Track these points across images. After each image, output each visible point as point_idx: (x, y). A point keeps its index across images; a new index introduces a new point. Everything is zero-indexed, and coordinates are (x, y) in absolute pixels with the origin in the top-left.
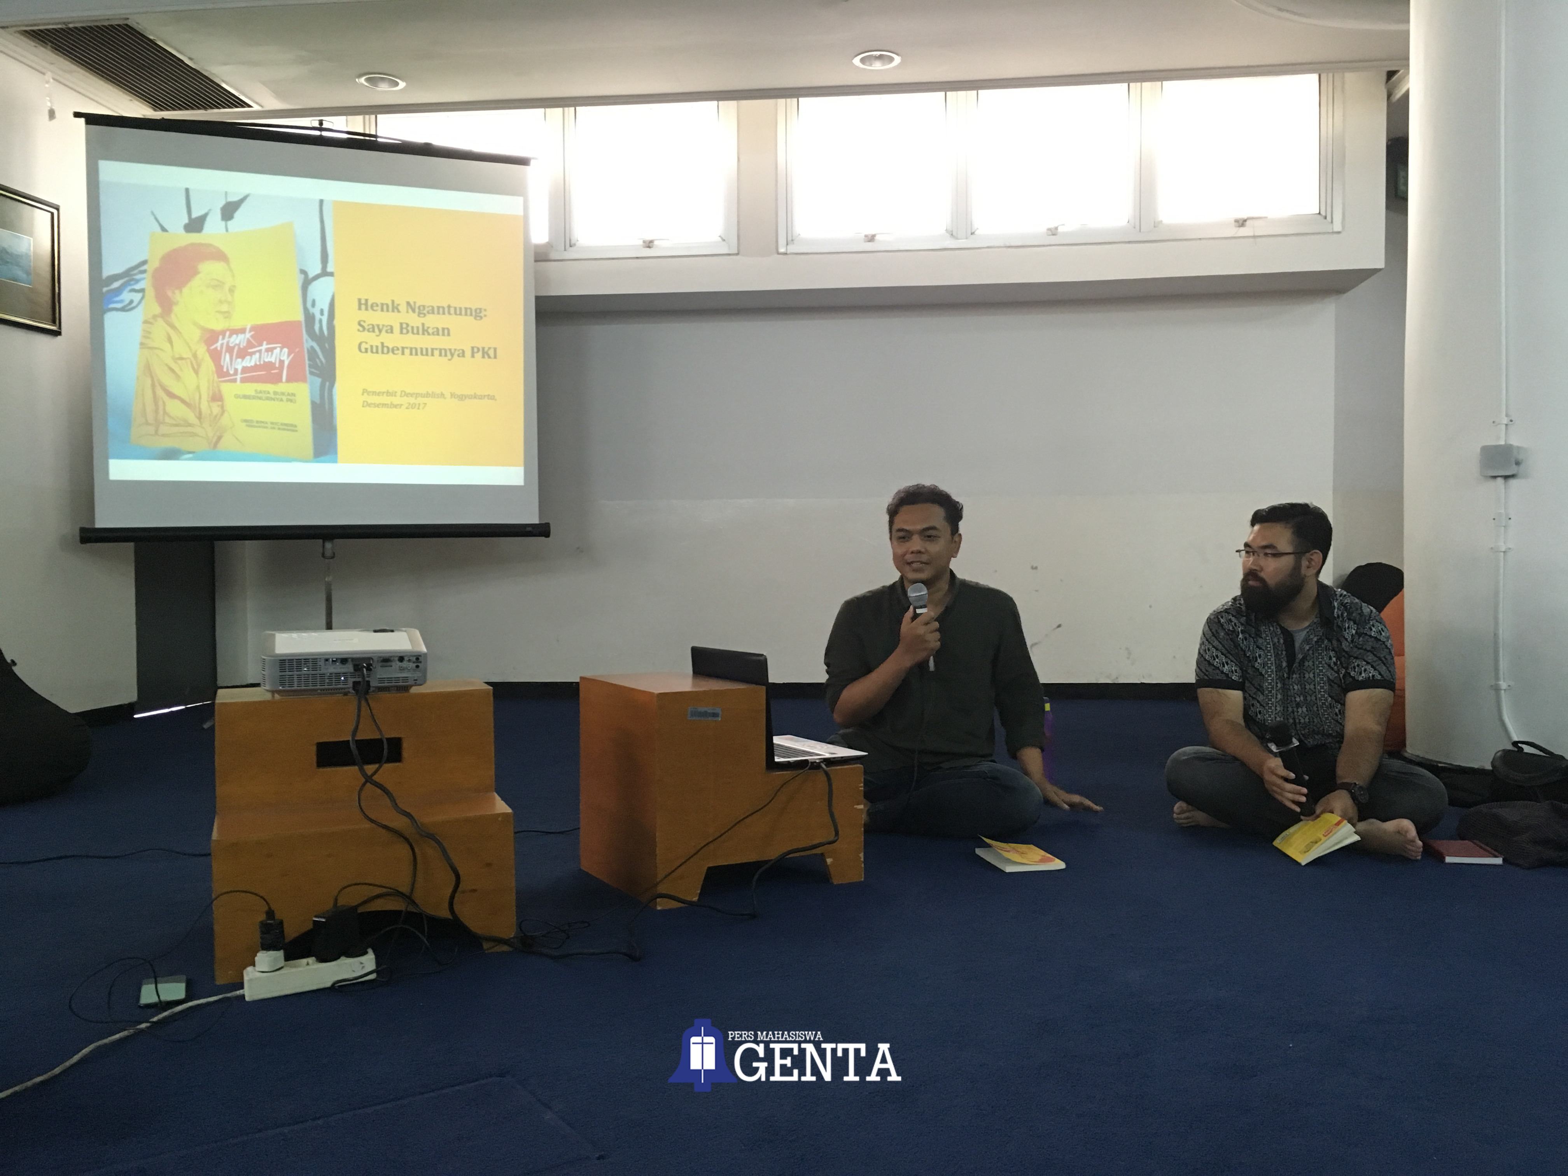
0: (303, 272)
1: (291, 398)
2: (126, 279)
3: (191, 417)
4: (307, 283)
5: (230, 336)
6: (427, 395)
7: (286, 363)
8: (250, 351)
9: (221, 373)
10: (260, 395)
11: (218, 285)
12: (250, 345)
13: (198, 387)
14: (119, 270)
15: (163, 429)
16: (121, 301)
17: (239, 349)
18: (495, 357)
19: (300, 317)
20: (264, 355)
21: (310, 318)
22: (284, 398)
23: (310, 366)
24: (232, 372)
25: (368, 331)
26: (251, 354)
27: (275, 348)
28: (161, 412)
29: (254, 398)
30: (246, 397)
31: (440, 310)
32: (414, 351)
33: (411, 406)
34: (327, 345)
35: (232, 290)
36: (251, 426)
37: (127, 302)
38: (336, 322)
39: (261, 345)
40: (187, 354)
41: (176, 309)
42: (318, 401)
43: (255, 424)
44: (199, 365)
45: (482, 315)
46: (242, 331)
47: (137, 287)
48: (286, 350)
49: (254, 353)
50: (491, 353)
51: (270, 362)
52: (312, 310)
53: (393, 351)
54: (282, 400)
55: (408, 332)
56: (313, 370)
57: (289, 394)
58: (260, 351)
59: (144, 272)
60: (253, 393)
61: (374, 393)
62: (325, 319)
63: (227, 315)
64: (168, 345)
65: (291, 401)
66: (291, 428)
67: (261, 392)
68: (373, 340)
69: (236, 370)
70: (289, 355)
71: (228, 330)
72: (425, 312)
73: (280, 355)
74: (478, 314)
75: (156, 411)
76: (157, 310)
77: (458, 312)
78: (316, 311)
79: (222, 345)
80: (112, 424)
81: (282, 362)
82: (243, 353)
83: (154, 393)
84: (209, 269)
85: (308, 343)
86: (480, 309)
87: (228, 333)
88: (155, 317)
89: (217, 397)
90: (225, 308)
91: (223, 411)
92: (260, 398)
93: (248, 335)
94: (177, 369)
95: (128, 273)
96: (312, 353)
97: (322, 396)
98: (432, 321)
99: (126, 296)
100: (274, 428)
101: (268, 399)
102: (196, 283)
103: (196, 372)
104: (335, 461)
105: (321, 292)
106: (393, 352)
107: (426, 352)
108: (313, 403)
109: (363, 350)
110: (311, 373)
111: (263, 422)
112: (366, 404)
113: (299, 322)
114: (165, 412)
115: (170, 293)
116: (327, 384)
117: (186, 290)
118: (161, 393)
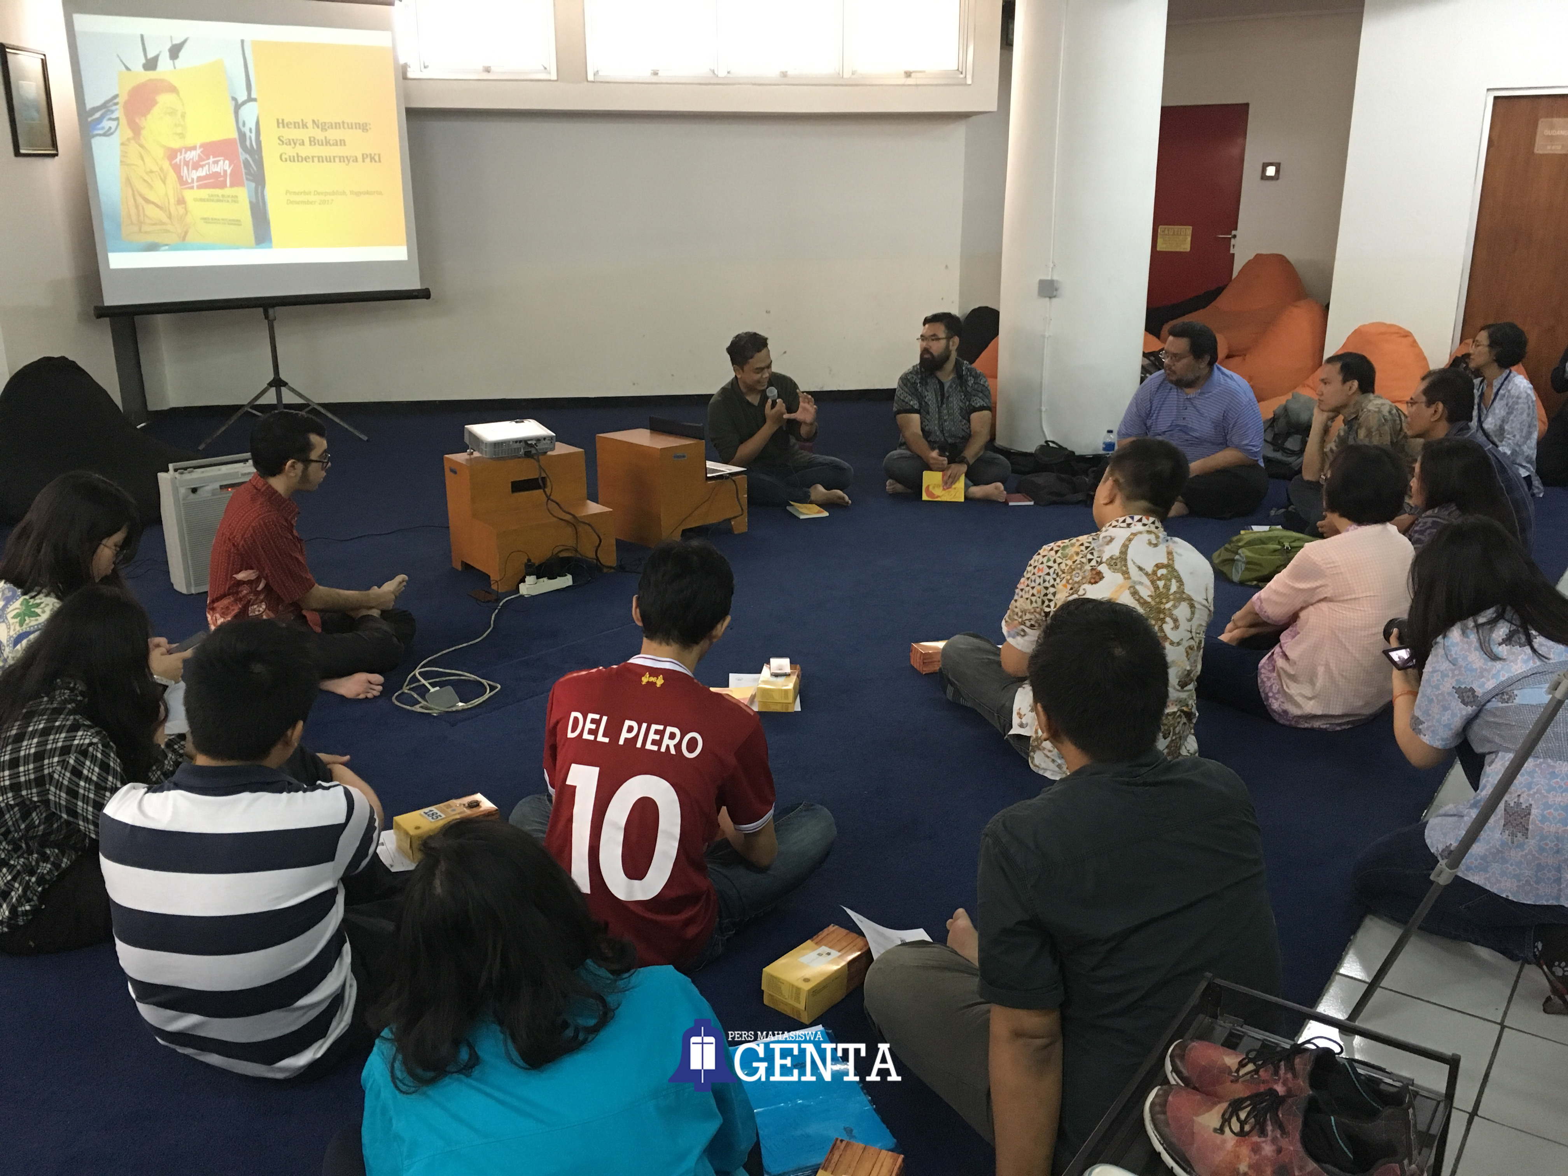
0: (234, 99)
1: (235, 199)
2: (103, 111)
3: (165, 219)
4: (238, 107)
5: (186, 153)
6: (333, 193)
7: (229, 172)
8: (201, 163)
9: (182, 182)
10: (212, 198)
11: (172, 112)
12: (201, 159)
13: (166, 195)
14: (98, 103)
15: (145, 228)
16: (103, 128)
17: (193, 162)
18: (380, 161)
19: (234, 135)
20: (212, 166)
21: (242, 136)
22: (230, 199)
23: (246, 174)
24: (190, 181)
25: (286, 144)
26: (202, 166)
27: (220, 161)
28: (142, 216)
29: (208, 200)
30: (202, 200)
31: (337, 126)
32: (321, 159)
33: (323, 202)
34: (257, 157)
35: (183, 116)
36: (209, 223)
37: (107, 128)
38: (262, 138)
39: (209, 159)
40: (155, 168)
41: (144, 133)
42: (254, 201)
43: (210, 221)
44: (165, 177)
45: (368, 128)
46: (194, 148)
47: (114, 116)
48: (227, 162)
49: (204, 165)
50: (377, 158)
51: (216, 172)
52: (243, 129)
53: (306, 159)
54: (228, 201)
55: (315, 144)
56: (248, 177)
57: (232, 197)
58: (209, 164)
59: (116, 104)
60: (207, 197)
61: (295, 193)
62: (253, 136)
63: (182, 136)
64: (141, 162)
65: (235, 202)
66: (237, 223)
67: (212, 196)
68: (290, 151)
69: (193, 179)
70: (229, 167)
71: (185, 148)
72: (326, 127)
73: (223, 166)
74: (364, 127)
75: (139, 215)
76: (129, 134)
77: (351, 126)
78: (246, 130)
79: (180, 160)
80: (107, 225)
81: (225, 171)
82: (196, 166)
83: (135, 200)
84: (165, 100)
85: (243, 156)
86: (366, 124)
87: (184, 150)
88: (128, 139)
89: (181, 201)
90: (179, 130)
91: (187, 212)
92: (213, 201)
93: (199, 151)
94: (149, 181)
95: (104, 105)
96: (247, 164)
97: (257, 197)
98: (332, 134)
99: (106, 124)
100: (225, 224)
101: (218, 201)
102: (156, 111)
103: (164, 182)
104: (271, 247)
105: (249, 113)
106: (306, 161)
107: (329, 159)
108: (251, 203)
109: (284, 159)
110: (247, 179)
111: (216, 219)
112: (290, 202)
113: (235, 139)
114: (145, 215)
115: (137, 120)
116: (260, 188)
117: (149, 117)
118: (140, 200)
